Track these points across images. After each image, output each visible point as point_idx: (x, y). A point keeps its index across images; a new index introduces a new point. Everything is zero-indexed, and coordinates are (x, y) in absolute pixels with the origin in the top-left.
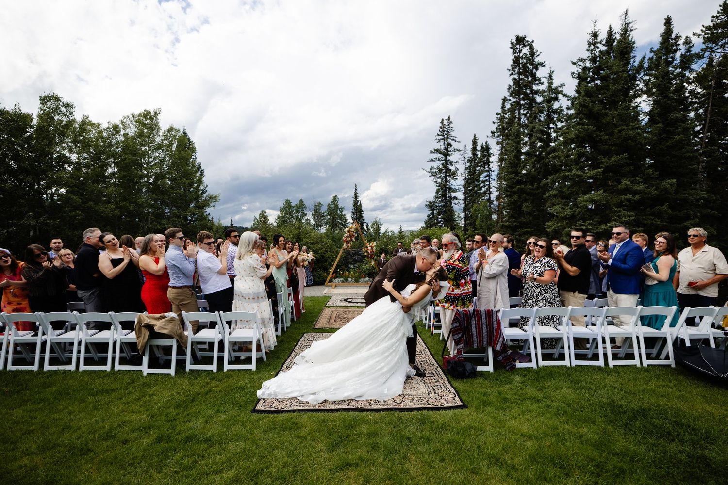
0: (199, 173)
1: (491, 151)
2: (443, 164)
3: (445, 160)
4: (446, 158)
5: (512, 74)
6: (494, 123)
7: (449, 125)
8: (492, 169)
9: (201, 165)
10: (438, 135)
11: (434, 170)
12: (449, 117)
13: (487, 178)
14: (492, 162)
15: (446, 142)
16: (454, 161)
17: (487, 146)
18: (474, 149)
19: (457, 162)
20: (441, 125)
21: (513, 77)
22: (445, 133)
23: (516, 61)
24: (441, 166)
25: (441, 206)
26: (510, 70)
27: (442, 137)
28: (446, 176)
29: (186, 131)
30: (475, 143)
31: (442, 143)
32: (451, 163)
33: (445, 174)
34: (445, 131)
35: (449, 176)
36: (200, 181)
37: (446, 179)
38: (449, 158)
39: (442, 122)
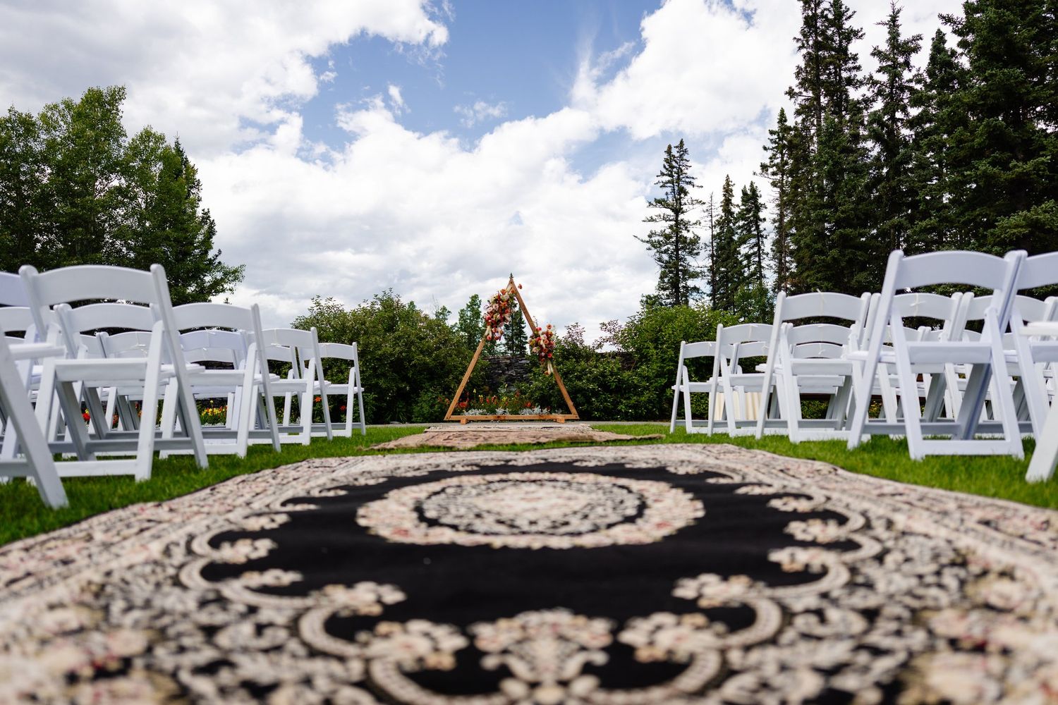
0: (206, 227)
1: (760, 201)
2: (671, 227)
3: (676, 220)
4: (677, 216)
5: (802, 47)
6: (765, 148)
7: (681, 156)
8: (764, 233)
9: (211, 214)
10: (663, 174)
11: (655, 239)
12: (682, 142)
13: (756, 249)
14: (765, 219)
15: (676, 188)
16: (693, 221)
17: (754, 190)
18: (727, 203)
19: (698, 223)
20: (666, 156)
21: (804, 51)
22: (675, 170)
23: (810, 22)
24: (668, 231)
25: (670, 303)
26: (798, 40)
27: (668, 178)
28: (677, 250)
29: (181, 147)
30: (728, 191)
31: (669, 190)
32: (686, 225)
33: (677, 246)
34: (673, 167)
35: (684, 248)
36: (207, 244)
37: (678, 254)
38: (681, 217)
39: (669, 151)
